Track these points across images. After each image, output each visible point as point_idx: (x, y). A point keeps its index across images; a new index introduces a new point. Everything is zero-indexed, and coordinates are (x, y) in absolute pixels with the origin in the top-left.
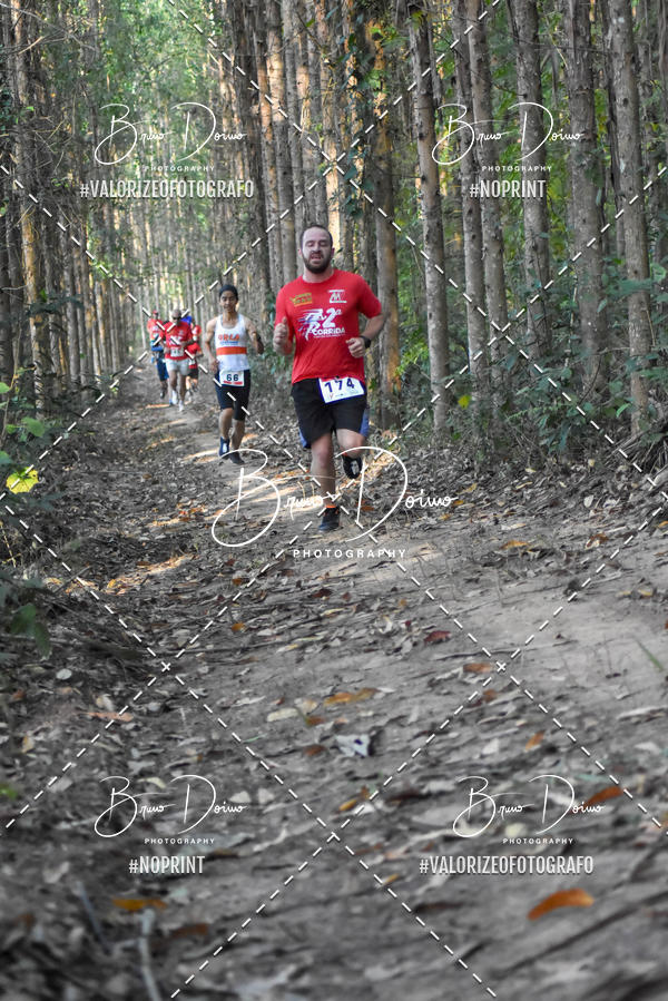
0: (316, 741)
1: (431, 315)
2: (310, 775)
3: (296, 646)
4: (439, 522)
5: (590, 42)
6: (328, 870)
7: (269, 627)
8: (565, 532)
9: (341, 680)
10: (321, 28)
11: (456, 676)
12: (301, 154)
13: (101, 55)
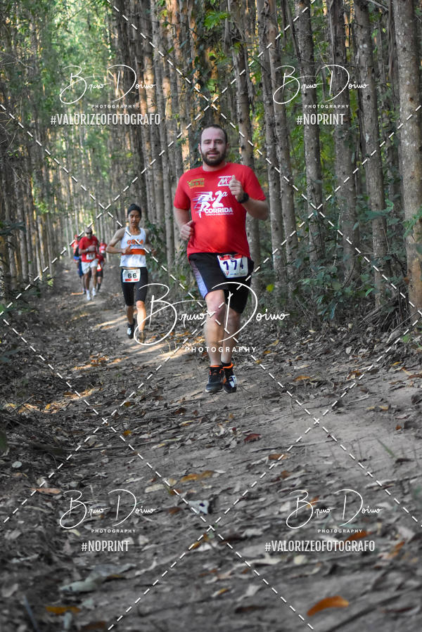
0: (176, 505)
1: (249, 234)
2: (171, 526)
3: (164, 444)
4: (255, 365)
5: (346, 60)
6: (182, 586)
7: (147, 433)
8: (333, 370)
9: (192, 465)
10: (178, 54)
11: (264, 462)
12: (166, 133)
13: (40, 72)
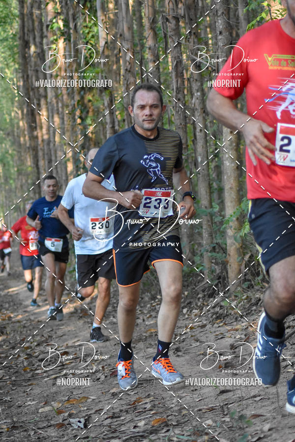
0: (61, 422)
2: (58, 437)
3: (52, 377)
5: (185, 103)
7: (40, 369)
9: (72, 393)
10: (65, 97)
12: (56, 154)
